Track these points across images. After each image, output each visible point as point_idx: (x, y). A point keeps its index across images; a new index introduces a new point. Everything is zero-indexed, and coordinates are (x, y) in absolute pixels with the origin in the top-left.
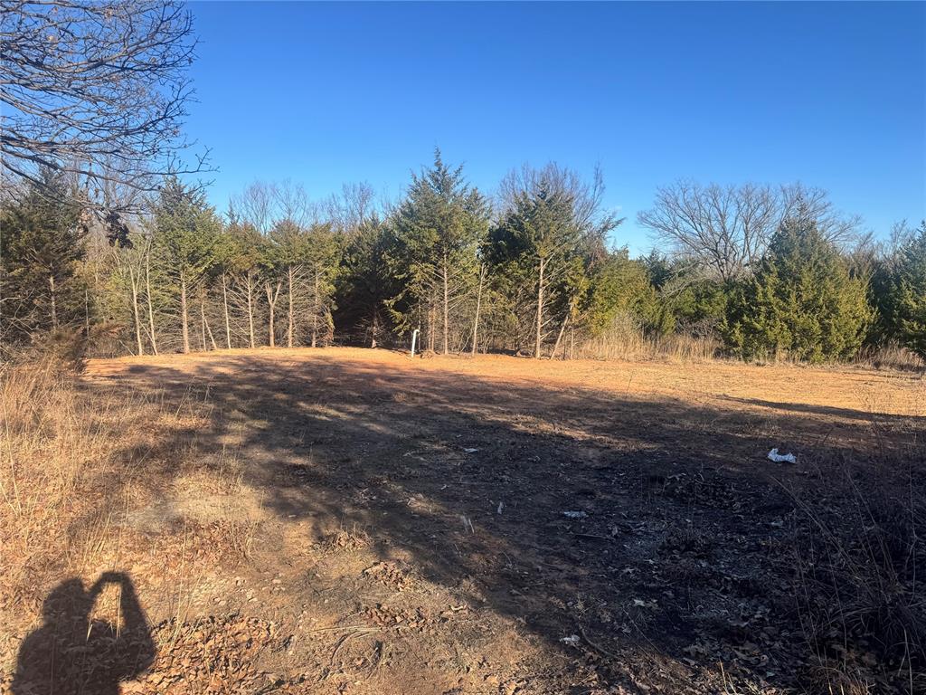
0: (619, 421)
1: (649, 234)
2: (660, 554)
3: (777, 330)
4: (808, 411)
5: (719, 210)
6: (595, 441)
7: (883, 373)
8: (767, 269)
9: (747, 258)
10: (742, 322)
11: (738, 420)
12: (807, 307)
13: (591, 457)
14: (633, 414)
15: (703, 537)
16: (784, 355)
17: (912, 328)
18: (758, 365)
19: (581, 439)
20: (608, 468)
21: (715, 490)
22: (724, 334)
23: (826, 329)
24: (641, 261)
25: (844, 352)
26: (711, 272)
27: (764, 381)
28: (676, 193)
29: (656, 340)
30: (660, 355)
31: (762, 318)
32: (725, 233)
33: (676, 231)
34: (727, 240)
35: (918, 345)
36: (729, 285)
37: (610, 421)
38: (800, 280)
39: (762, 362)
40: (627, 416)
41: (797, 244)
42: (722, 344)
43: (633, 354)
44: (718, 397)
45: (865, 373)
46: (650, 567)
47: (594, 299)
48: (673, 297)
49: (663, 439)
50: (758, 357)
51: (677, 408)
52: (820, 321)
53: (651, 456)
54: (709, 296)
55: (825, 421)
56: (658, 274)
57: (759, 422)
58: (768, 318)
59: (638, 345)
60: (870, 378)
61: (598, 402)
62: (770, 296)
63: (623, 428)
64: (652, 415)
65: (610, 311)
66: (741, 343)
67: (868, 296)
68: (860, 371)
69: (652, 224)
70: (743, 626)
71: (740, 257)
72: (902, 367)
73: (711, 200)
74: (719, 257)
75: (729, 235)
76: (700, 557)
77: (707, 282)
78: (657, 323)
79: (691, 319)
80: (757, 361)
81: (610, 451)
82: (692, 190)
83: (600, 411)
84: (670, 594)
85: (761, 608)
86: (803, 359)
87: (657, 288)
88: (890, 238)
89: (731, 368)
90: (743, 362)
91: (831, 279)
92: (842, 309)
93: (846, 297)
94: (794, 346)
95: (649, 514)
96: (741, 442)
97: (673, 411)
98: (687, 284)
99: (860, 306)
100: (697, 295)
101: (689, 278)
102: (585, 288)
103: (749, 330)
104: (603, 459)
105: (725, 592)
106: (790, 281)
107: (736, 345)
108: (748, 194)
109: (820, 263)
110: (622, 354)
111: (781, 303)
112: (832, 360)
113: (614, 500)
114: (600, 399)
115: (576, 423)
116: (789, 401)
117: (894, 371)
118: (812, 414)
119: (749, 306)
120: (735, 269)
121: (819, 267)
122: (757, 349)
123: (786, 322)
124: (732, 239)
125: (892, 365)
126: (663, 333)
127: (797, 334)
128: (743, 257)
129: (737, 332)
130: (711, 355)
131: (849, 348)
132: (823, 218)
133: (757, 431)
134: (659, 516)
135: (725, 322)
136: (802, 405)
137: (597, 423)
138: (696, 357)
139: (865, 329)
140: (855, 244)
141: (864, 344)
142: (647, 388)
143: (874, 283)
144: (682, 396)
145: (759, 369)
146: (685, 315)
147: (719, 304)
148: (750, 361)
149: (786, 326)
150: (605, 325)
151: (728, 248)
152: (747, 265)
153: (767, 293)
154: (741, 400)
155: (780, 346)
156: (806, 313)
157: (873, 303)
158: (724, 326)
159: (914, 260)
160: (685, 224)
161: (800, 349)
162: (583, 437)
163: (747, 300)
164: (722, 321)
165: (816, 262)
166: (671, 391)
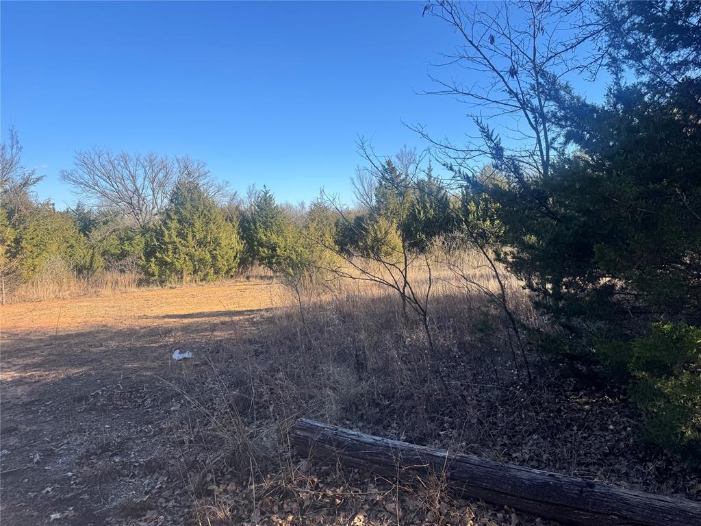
0: (49, 354)
1: (73, 189)
2: (78, 464)
3: (181, 261)
4: (204, 316)
5: (130, 172)
6: (25, 378)
7: (252, 283)
8: (169, 217)
9: (156, 209)
10: (156, 257)
11: (153, 333)
12: (200, 243)
13: (20, 394)
14: (65, 345)
15: (118, 437)
16: (188, 279)
17: (264, 252)
18: (171, 288)
19: (10, 379)
20: (36, 401)
21: (131, 395)
22: (143, 267)
23: (214, 258)
24: (67, 212)
25: (227, 272)
26: (129, 220)
27: (175, 299)
28: (93, 157)
29: (88, 278)
30: (93, 291)
31: (170, 253)
32: (137, 190)
33: (96, 187)
34: (139, 196)
35: (268, 263)
36: (145, 230)
37: (43, 356)
38: (193, 225)
39: (173, 286)
40: (60, 348)
41: (188, 199)
42: (143, 276)
43: (68, 292)
44: (140, 317)
45: (241, 283)
46: (69, 479)
47: (22, 247)
48: (100, 241)
49: (90, 362)
50: (171, 282)
51: (106, 332)
52: (210, 252)
53: (78, 379)
54: (130, 239)
55: (215, 322)
56: (85, 224)
57: (168, 332)
58: (175, 253)
59: (72, 283)
60: (244, 287)
61: (31, 341)
62: (174, 236)
63: (54, 360)
64: (82, 343)
65: (40, 257)
66: (156, 273)
67: (239, 233)
68: (238, 284)
69: (74, 181)
70: (145, 500)
71: (151, 208)
72: (262, 278)
73: (122, 164)
74: (134, 209)
75: (140, 192)
76: (113, 455)
77: (127, 229)
78: (88, 264)
79: (116, 259)
80: (170, 285)
81: (40, 384)
82: (106, 156)
83: (31, 349)
84: (86, 497)
85: (160, 479)
86: (202, 280)
87: (85, 235)
88: (247, 196)
89: (150, 293)
90: (160, 287)
91: (214, 223)
92: (223, 244)
93: (224, 235)
94: (195, 272)
95: (71, 432)
96: (153, 350)
97: (102, 336)
98: (111, 230)
99: (234, 241)
100: (121, 239)
101: (112, 226)
102: (12, 238)
103: (162, 263)
104: (32, 393)
105: (134, 476)
106: (187, 226)
107: (153, 275)
108: (151, 161)
109: (205, 212)
110: (57, 293)
111: (183, 241)
112: (220, 278)
113: (41, 428)
114: (32, 338)
115: (5, 365)
116: (191, 312)
117: (258, 281)
118: (207, 319)
119: (159, 245)
120: (148, 217)
121: (205, 215)
122: (170, 276)
123: (187, 255)
124: (143, 195)
125: (256, 277)
126: (94, 272)
127: (196, 263)
128: (153, 209)
129: (153, 265)
130: (135, 285)
131: (231, 269)
132: (206, 181)
133: (167, 338)
134: (81, 431)
135: (143, 258)
136: (200, 313)
137: (29, 361)
138: (123, 288)
139: (238, 256)
140: (227, 199)
141: (239, 265)
142: (79, 320)
143: (241, 225)
144: (110, 322)
145: (172, 291)
146: (112, 255)
147: (138, 245)
148: (165, 286)
149: (187, 258)
150: (37, 270)
151: (141, 202)
152: (156, 214)
153: (171, 235)
154: (158, 317)
155: (184, 272)
156: (200, 247)
157: (242, 238)
158: (143, 262)
159: (261, 209)
160: (103, 183)
161: (199, 273)
162: (12, 377)
163: (158, 240)
164: (141, 258)
165: (202, 212)
166: (101, 319)
